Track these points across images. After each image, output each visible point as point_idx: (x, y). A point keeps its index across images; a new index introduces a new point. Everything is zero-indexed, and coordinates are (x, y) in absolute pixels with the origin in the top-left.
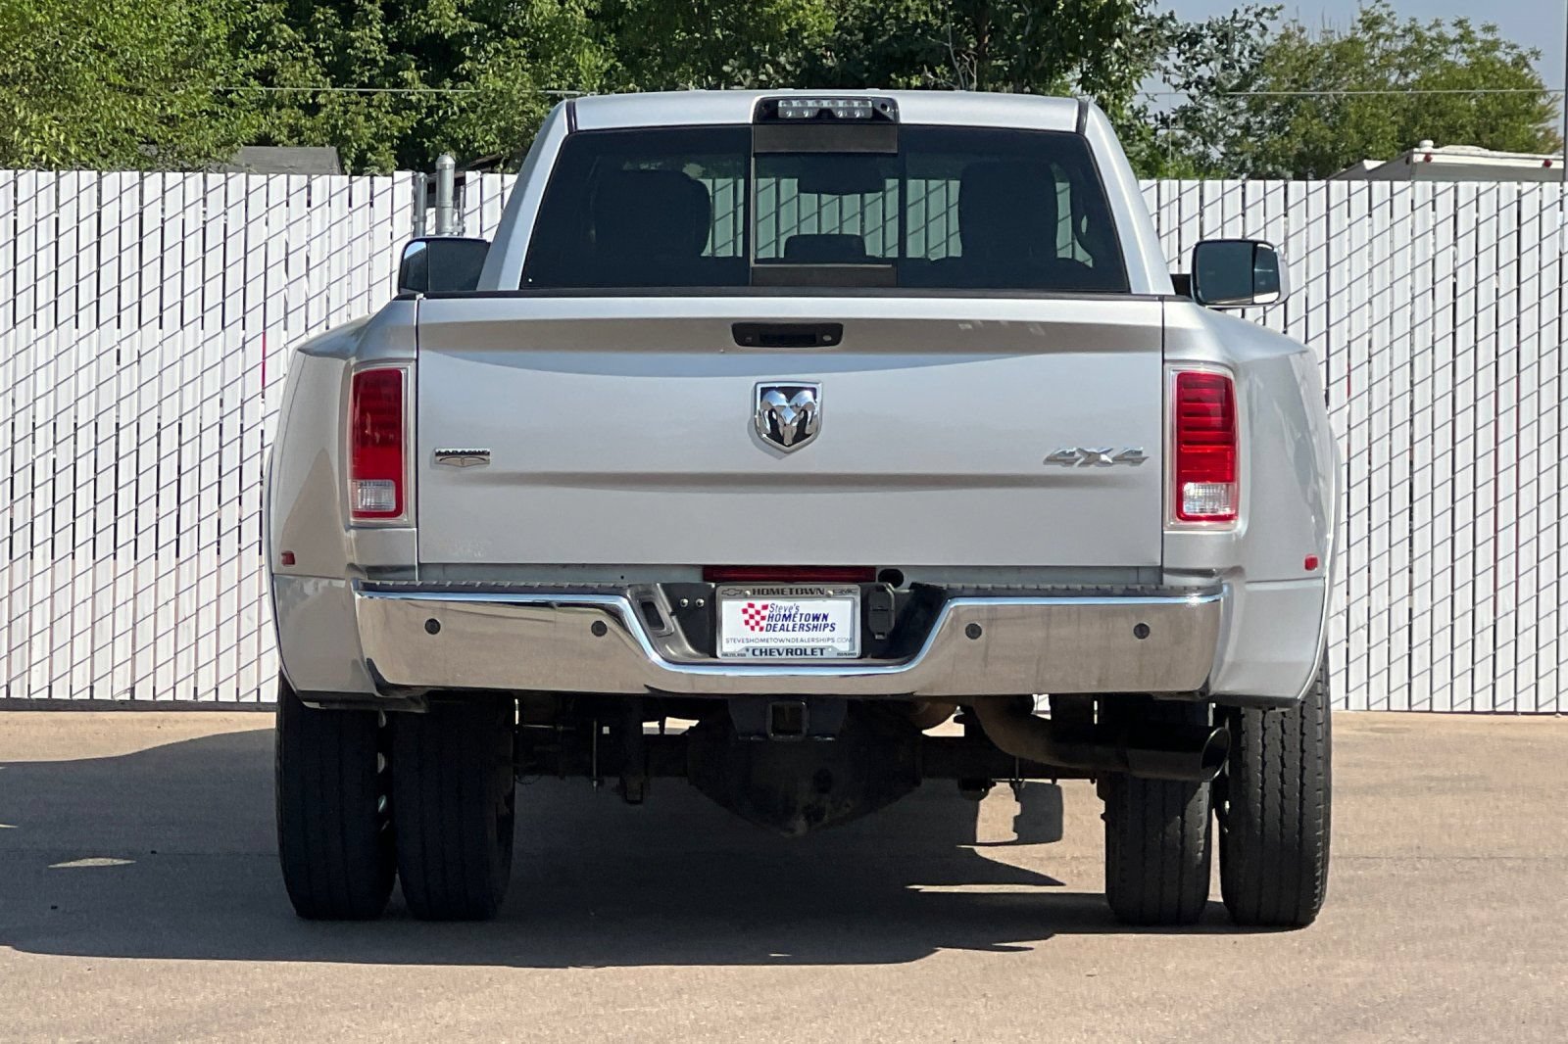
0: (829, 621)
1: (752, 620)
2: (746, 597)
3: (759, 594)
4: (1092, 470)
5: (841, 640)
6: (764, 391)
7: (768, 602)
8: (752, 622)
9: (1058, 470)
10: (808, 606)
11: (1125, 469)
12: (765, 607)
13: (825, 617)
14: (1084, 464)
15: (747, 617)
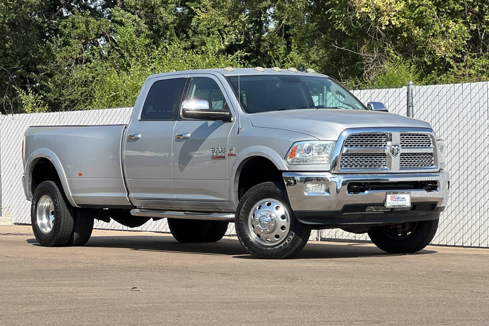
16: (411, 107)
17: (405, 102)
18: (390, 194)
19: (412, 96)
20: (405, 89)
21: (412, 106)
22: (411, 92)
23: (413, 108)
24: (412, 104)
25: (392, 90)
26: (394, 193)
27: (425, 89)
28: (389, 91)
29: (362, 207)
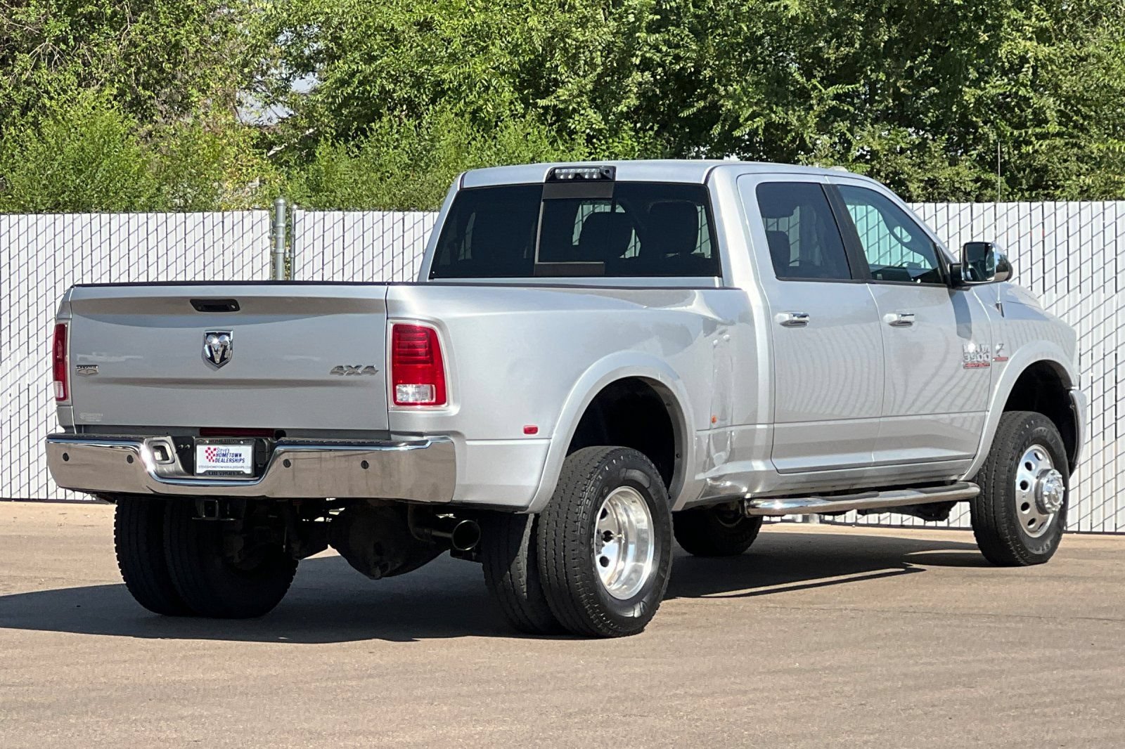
0: (242, 457)
1: (209, 458)
2: (206, 444)
3: (211, 443)
4: (352, 377)
5: (247, 467)
6: (208, 334)
7: (216, 447)
8: (210, 457)
9: (336, 377)
10: (233, 449)
11: (367, 377)
12: (215, 450)
13: (240, 455)
14: (348, 374)
15: (207, 454)
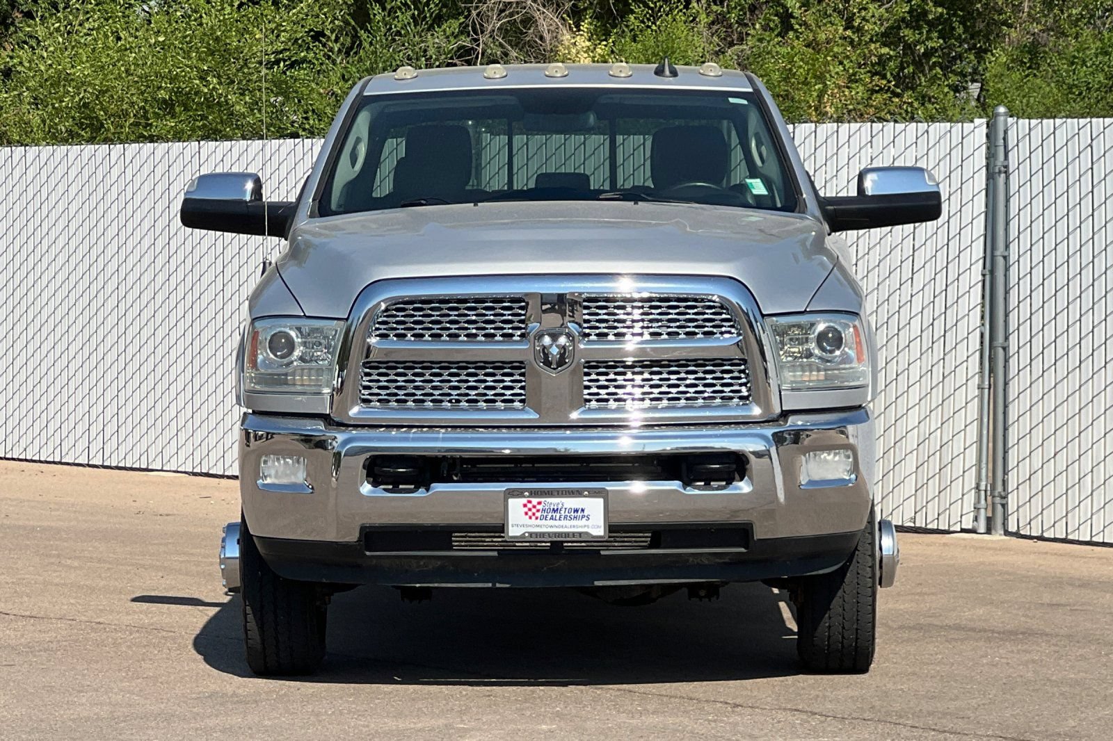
16: (1003, 175)
17: (980, 159)
18: (518, 494)
19: (1006, 146)
20: (982, 124)
21: (1006, 172)
22: (1001, 135)
23: (1007, 178)
24: (1006, 167)
25: (939, 128)
26: (535, 493)
27: (1049, 128)
28: (931, 129)
29: (439, 535)
